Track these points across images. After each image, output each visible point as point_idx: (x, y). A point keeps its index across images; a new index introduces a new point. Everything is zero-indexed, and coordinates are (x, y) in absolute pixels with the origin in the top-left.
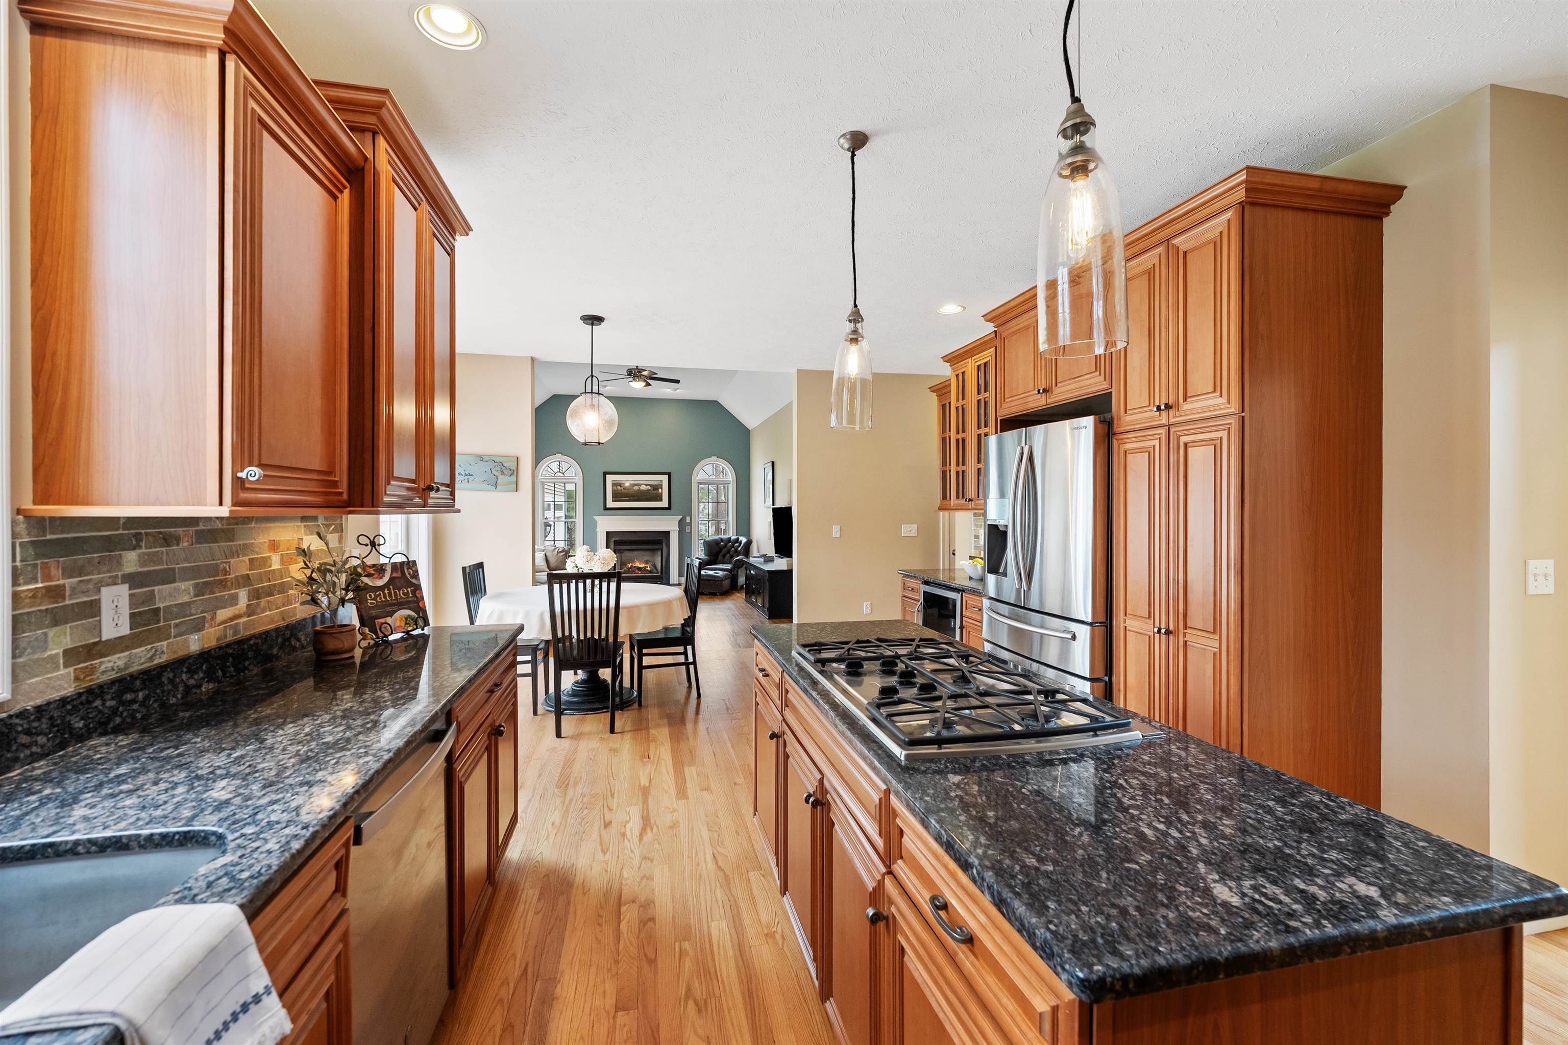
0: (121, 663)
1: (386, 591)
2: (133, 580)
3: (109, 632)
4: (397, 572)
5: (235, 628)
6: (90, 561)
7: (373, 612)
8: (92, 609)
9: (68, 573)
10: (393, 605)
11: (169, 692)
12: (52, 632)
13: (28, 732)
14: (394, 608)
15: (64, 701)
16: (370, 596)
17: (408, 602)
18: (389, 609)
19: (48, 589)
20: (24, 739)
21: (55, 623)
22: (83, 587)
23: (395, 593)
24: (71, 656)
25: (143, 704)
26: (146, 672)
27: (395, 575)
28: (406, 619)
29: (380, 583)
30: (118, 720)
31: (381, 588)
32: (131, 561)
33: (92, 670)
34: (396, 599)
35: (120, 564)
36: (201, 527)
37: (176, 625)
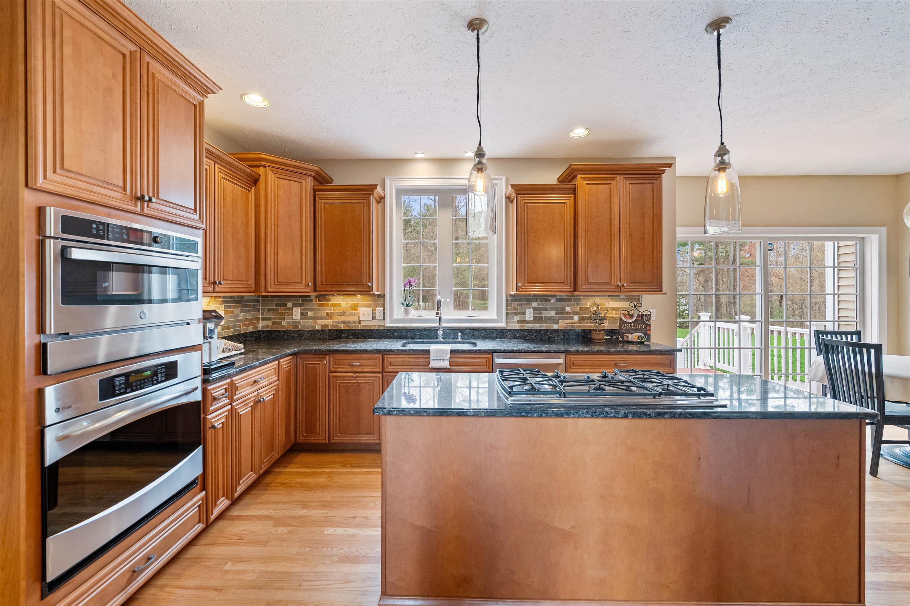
0: (531, 326)
1: (632, 324)
2: (534, 309)
3: (528, 319)
4: (639, 318)
5: (572, 326)
6: (523, 303)
7: (624, 331)
8: (524, 313)
9: (519, 305)
10: (634, 330)
11: (543, 336)
12: (515, 317)
13: (507, 333)
14: (634, 331)
15: (515, 330)
16: (624, 325)
17: (641, 330)
18: (632, 331)
19: (514, 308)
20: (507, 335)
21: (516, 315)
22: (522, 309)
23: (636, 326)
24: (519, 322)
25: (535, 336)
26: (537, 330)
27: (638, 319)
28: (639, 337)
29: (630, 321)
30: (528, 338)
31: (631, 323)
32: (535, 304)
33: (524, 326)
34: (636, 328)
35: (531, 305)
36: (558, 297)
37: (548, 321)
